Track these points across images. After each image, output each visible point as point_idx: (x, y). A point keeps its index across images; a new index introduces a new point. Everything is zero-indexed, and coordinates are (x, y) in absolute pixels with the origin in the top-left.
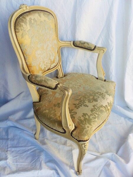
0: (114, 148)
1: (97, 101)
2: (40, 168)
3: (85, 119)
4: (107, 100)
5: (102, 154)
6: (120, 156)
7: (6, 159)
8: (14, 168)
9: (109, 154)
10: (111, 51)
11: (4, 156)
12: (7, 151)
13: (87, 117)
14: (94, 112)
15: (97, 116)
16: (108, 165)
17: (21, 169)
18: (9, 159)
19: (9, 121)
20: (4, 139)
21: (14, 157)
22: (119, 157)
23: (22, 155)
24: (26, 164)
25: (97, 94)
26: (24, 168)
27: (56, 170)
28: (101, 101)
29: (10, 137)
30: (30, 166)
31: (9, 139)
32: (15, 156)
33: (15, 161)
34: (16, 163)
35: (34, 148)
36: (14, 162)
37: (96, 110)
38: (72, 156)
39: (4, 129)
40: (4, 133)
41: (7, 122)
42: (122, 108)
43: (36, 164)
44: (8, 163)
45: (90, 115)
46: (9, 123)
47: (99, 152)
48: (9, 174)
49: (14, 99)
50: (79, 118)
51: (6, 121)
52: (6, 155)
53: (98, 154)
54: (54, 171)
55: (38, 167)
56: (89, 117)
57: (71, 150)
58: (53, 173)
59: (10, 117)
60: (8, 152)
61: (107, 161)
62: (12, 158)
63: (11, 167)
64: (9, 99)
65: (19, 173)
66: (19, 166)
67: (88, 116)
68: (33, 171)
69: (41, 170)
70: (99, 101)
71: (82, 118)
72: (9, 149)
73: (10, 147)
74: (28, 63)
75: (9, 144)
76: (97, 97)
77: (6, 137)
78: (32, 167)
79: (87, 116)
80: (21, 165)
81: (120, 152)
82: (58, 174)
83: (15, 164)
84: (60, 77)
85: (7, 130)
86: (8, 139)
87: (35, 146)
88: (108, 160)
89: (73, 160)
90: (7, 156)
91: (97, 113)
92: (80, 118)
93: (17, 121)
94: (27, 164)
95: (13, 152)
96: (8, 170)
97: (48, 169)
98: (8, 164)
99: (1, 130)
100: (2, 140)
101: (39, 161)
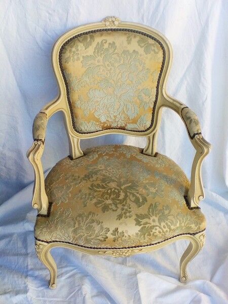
6: (218, 285)
7: (25, 291)
9: (199, 283)
10: (203, 104)
11: (22, 286)
12: (26, 277)
16: (196, 302)
18: (30, 291)
19: (28, 221)
20: (21, 255)
21: (38, 288)
24: (59, 299)
29: (29, 251)
30: (65, 303)
31: (29, 255)
33: (40, 294)
34: (43, 299)
35: (73, 270)
38: (137, 284)
39: (20, 235)
40: (20, 244)
41: (24, 224)
43: (76, 300)
44: (29, 299)
46: (27, 226)
51: (22, 223)
52: (25, 284)
57: (135, 274)
59: (28, 214)
60: (29, 278)
61: (194, 295)
62: (36, 289)
64: (26, 181)
66: (48, 303)
72: (30, 273)
73: (32, 270)
75: (29, 264)
77: (23, 251)
80: (51, 301)
86: (27, 254)
87: (73, 266)
89: (138, 291)
90: (26, 287)
94: (61, 299)
95: (36, 277)
99: (15, 236)
100: (17, 257)
101: (82, 294)
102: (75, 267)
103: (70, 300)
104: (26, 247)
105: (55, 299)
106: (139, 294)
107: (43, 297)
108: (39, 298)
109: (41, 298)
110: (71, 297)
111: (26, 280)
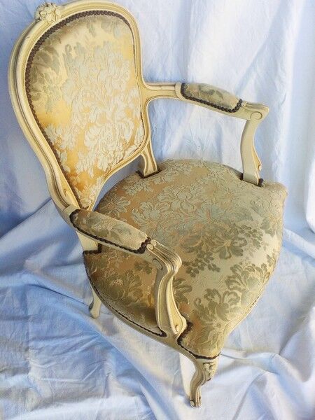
1: (242, 255)
2: (107, 393)
3: (212, 305)
4: (265, 249)
5: (247, 353)
7: (26, 370)
8: (46, 392)
9: (263, 356)
10: (279, 107)
11: (22, 363)
12: (27, 350)
13: (216, 299)
14: (235, 284)
15: (240, 294)
16: (260, 383)
18: (33, 369)
19: (27, 272)
20: (18, 318)
21: (43, 364)
23: (63, 359)
24: (72, 381)
25: (242, 232)
26: (70, 391)
28: (251, 255)
29: (31, 311)
30: (81, 386)
31: (31, 319)
32: (46, 360)
33: (47, 374)
34: (51, 379)
35: (91, 339)
36: (45, 377)
37: (239, 281)
38: (179, 362)
39: (16, 290)
40: (16, 303)
41: (20, 277)
42: (298, 237)
43: (95, 382)
44: (32, 380)
45: (224, 295)
46: (27, 279)
47: (240, 350)
48: (36, 408)
49: (34, 213)
50: (197, 304)
51: (18, 275)
52: (25, 359)
53: (239, 355)
54: (137, 398)
55: (102, 390)
56: (222, 299)
58: (136, 403)
59: (27, 261)
60: (30, 351)
62: (41, 366)
63: (38, 389)
64: (22, 213)
65: (57, 406)
66: (57, 386)
67: (220, 296)
68: (89, 400)
69: (108, 397)
70: (246, 254)
71: (205, 303)
72: (31, 344)
73: (34, 339)
74: (68, 169)
75: (30, 331)
76: (242, 242)
77: (21, 313)
78: (86, 389)
79: (216, 296)
80: (62, 383)
82: (146, 404)
83: (47, 381)
84: (149, 173)
85: (23, 292)
86: (26, 318)
87: (90, 334)
88: (262, 371)
89: (180, 372)
90: (27, 364)
91: (242, 287)
92: (200, 301)
94: (76, 380)
95: (40, 350)
96: (32, 399)
97: (123, 393)
98: (32, 382)
99: (9, 293)
100: (12, 322)
101: (103, 373)
102: (93, 336)
103: (87, 382)
104: (25, 307)
105: (66, 380)
106: (181, 376)
107: (51, 377)
108: (45, 379)
109: (48, 379)
110: (89, 378)
111: (26, 355)
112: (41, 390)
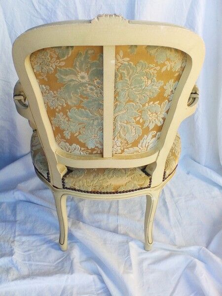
0: (203, 239)
2: (71, 271)
5: (180, 247)
7: (11, 254)
8: (25, 271)
9: (193, 249)
11: (8, 250)
12: (13, 242)
16: (191, 267)
17: (38, 271)
18: (16, 254)
19: (18, 190)
20: (9, 221)
21: (24, 252)
22: (211, 254)
23: (40, 249)
24: (45, 264)
26: (43, 271)
27: (99, 275)
29: (18, 218)
30: (52, 267)
31: (18, 222)
32: (27, 249)
33: (26, 259)
34: (29, 262)
36: (25, 261)
38: (129, 251)
39: (9, 204)
40: (9, 212)
43: (63, 264)
46: (18, 195)
47: (175, 245)
48: (16, 279)
49: (27, 155)
51: (12, 192)
52: (11, 247)
53: (174, 248)
54: (95, 277)
55: (67, 269)
57: (127, 242)
58: (94, 281)
59: (19, 185)
60: (15, 243)
61: (189, 261)
63: (19, 268)
64: (19, 154)
65: (33, 278)
66: (33, 267)
68: (57, 275)
69: (72, 274)
72: (17, 238)
73: (19, 235)
77: (12, 218)
78: (56, 270)
80: (37, 265)
81: (213, 245)
82: (102, 281)
83: (26, 264)
85: (14, 206)
86: (15, 222)
88: (192, 258)
90: (12, 250)
93: (32, 192)
94: (48, 264)
95: (23, 242)
96: (13, 274)
97: (84, 272)
98: (15, 262)
99: (4, 206)
100: (4, 223)
101: (70, 259)
103: (57, 265)
104: (15, 215)
105: (42, 263)
106: (130, 261)
108: (25, 262)
109: (27, 262)
110: (59, 263)
111: (12, 244)
112: (21, 268)
